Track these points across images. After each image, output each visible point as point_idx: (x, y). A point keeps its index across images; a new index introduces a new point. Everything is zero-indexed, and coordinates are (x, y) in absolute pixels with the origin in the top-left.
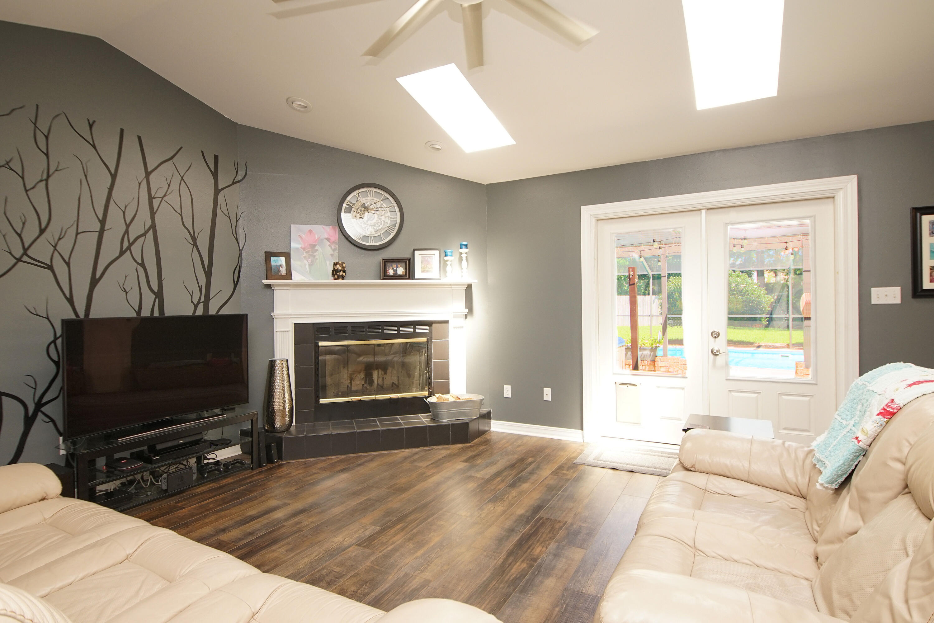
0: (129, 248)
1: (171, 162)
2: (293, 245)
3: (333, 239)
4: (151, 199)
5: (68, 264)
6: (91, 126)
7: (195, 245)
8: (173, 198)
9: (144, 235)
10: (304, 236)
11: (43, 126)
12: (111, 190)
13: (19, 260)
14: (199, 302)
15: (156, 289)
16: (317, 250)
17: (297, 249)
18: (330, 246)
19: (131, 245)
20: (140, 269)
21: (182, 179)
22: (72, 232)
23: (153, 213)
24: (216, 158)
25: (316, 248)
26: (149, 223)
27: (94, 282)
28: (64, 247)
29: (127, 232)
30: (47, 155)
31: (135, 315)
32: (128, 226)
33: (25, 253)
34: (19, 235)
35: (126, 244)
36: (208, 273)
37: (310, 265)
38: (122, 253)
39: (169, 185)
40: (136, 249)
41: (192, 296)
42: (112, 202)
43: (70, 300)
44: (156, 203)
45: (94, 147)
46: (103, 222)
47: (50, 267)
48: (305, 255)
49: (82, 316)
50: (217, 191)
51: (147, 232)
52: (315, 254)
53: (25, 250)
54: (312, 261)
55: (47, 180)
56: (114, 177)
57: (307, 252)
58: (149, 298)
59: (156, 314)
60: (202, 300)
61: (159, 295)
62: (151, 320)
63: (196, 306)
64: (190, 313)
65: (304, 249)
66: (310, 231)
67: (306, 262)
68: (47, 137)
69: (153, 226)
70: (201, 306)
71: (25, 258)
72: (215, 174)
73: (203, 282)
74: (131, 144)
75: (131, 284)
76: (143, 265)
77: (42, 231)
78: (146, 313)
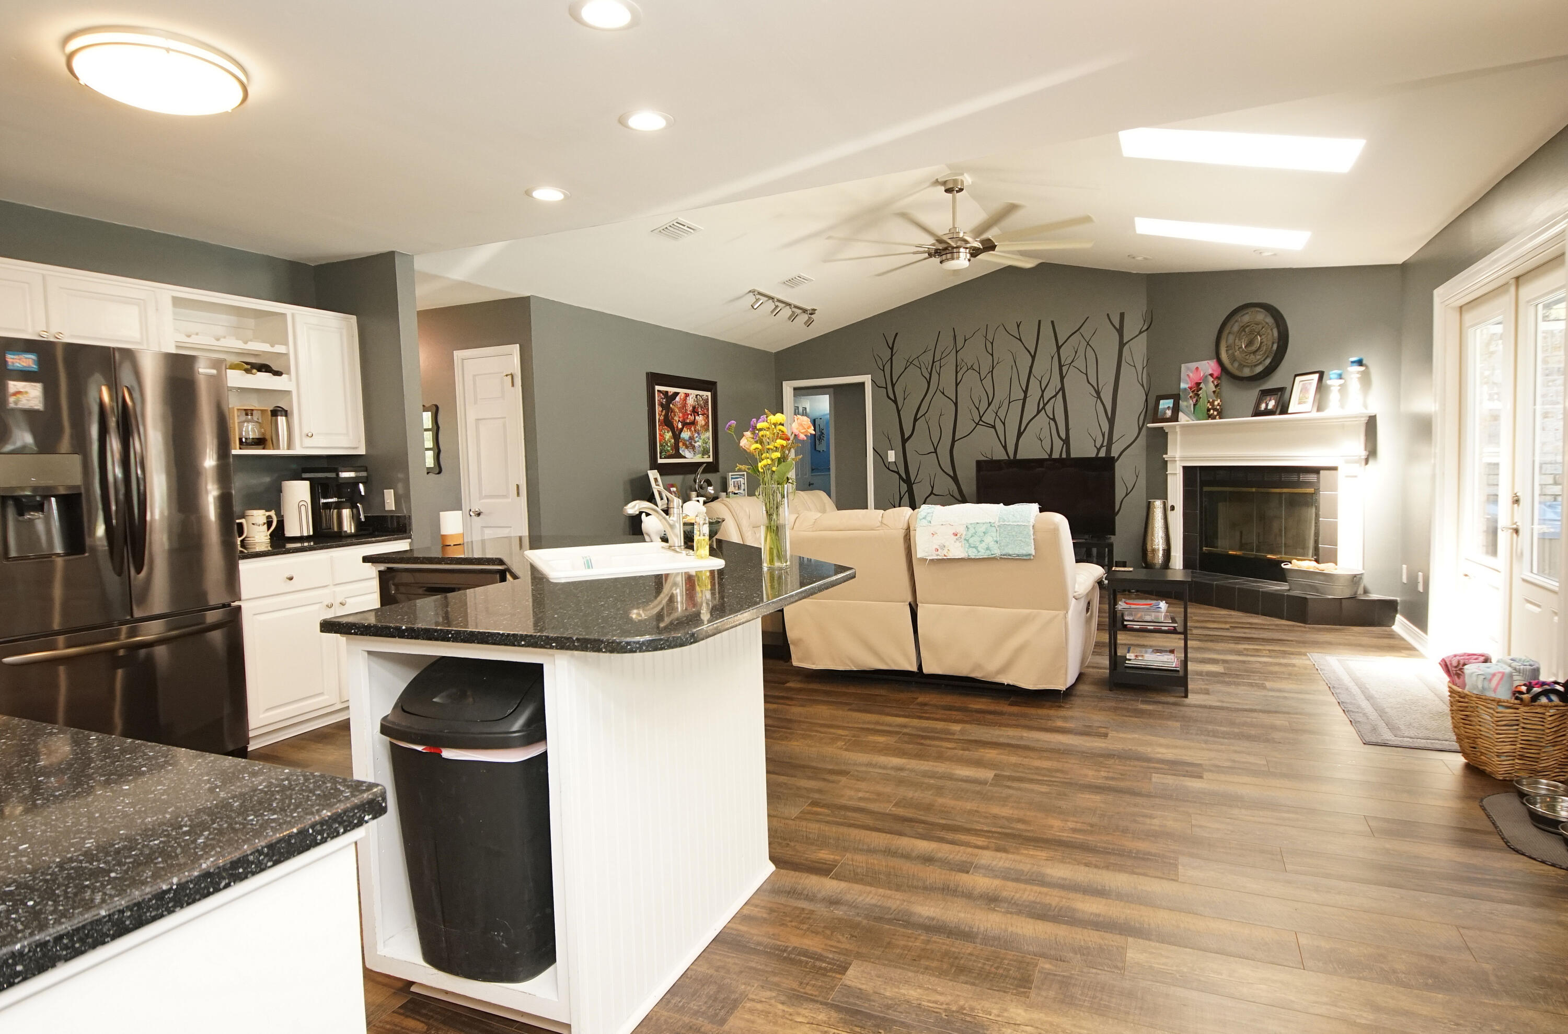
0: (1044, 408)
1: (1078, 332)
2: (1183, 386)
3: (1216, 374)
4: (1061, 367)
5: (1004, 424)
6: (1018, 326)
7: (1099, 397)
8: (1079, 363)
9: (1055, 396)
10: (1191, 375)
11: (990, 337)
12: (1031, 368)
13: (977, 424)
14: (1102, 446)
15: (1064, 437)
16: (1201, 389)
17: (1185, 389)
18: (1213, 382)
19: (1045, 405)
20: (1052, 423)
21: (1088, 344)
22: (1007, 402)
23: (1062, 378)
24: (1122, 315)
25: (1201, 386)
26: (1059, 386)
27: (1020, 434)
28: (1002, 414)
29: (1042, 396)
30: (992, 355)
31: (1047, 457)
32: (1043, 392)
33: (981, 420)
34: (978, 409)
35: (1041, 405)
36: (1111, 421)
37: (1195, 405)
38: (1039, 412)
39: (1076, 353)
40: (1049, 408)
41: (1095, 441)
42: (1032, 376)
43: (1005, 447)
44: (1065, 369)
45: (1020, 340)
46: (1026, 392)
47: (994, 427)
48: (1191, 394)
49: (1012, 457)
50: (1122, 345)
51: (1057, 394)
52: (1199, 392)
53: (981, 417)
54: (1197, 401)
55: (992, 371)
56: (1033, 358)
57: (1193, 392)
58: (1058, 444)
59: (1064, 456)
60: (1105, 444)
61: (1066, 441)
62: (1060, 460)
63: (1099, 450)
64: (1094, 455)
65: (1191, 388)
66: (1197, 368)
67: (1191, 401)
68: (992, 343)
69: (1062, 389)
70: (1103, 450)
71: (981, 423)
72: (1120, 331)
73: (1106, 428)
74: (1047, 330)
75: (1045, 434)
76: (1054, 419)
77: (989, 404)
78: (1056, 455)
